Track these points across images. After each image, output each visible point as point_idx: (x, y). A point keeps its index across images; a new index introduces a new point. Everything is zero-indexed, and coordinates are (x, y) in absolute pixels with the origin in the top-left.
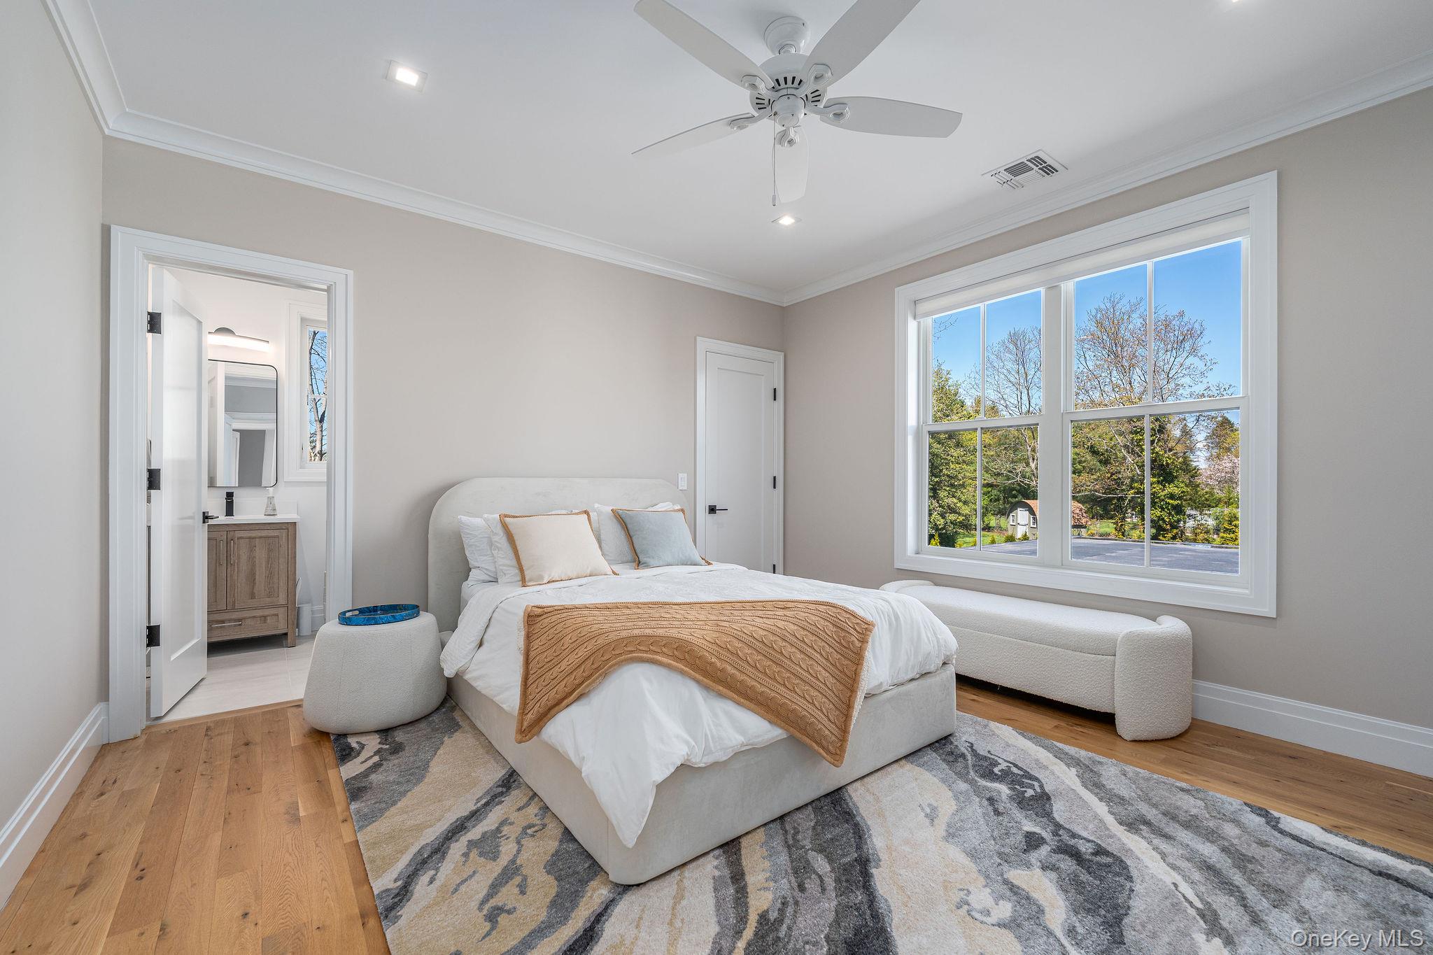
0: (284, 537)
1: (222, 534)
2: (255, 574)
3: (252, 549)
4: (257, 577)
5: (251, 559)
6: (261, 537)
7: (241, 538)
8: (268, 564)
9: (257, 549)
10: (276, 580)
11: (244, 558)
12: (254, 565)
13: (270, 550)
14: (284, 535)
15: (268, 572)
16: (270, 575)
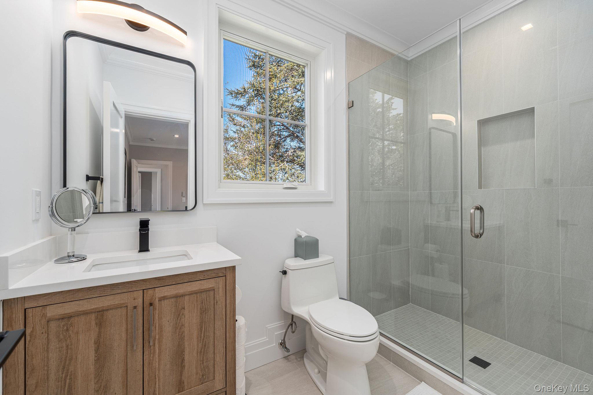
0: (221, 290)
1: (136, 294)
2: (183, 351)
3: (179, 314)
4: (186, 357)
5: (178, 328)
6: (191, 294)
7: (164, 298)
8: (201, 332)
9: (186, 312)
10: (211, 355)
11: (168, 328)
12: (182, 338)
13: (203, 311)
14: (221, 286)
15: (200, 345)
16: (203, 351)
